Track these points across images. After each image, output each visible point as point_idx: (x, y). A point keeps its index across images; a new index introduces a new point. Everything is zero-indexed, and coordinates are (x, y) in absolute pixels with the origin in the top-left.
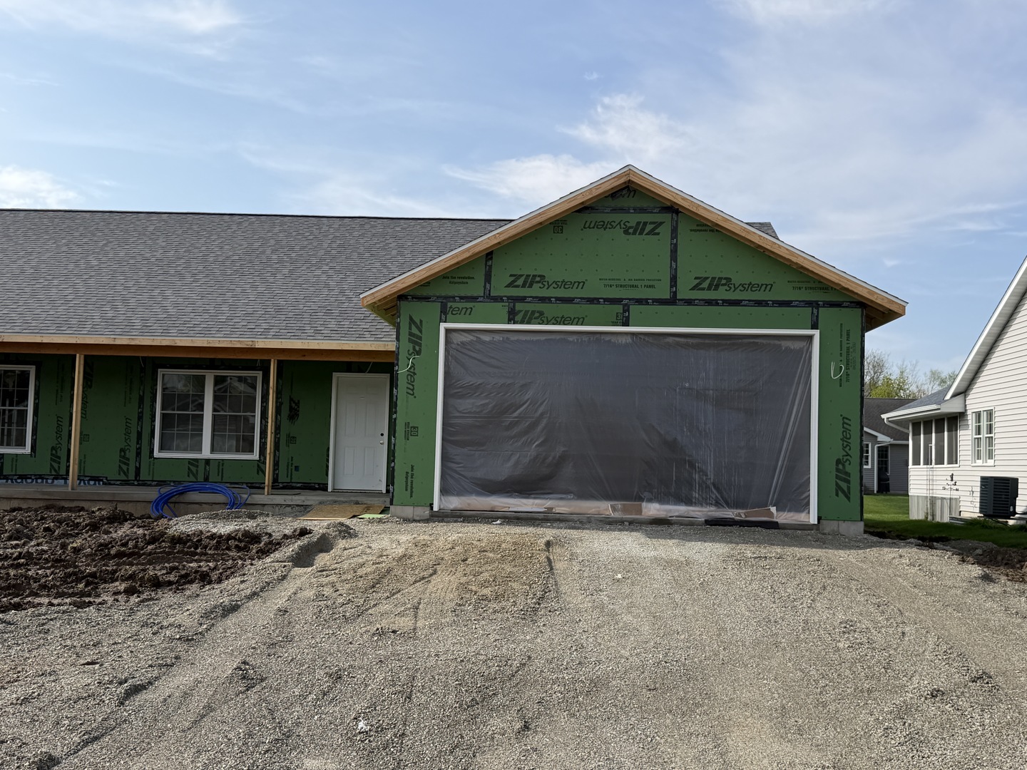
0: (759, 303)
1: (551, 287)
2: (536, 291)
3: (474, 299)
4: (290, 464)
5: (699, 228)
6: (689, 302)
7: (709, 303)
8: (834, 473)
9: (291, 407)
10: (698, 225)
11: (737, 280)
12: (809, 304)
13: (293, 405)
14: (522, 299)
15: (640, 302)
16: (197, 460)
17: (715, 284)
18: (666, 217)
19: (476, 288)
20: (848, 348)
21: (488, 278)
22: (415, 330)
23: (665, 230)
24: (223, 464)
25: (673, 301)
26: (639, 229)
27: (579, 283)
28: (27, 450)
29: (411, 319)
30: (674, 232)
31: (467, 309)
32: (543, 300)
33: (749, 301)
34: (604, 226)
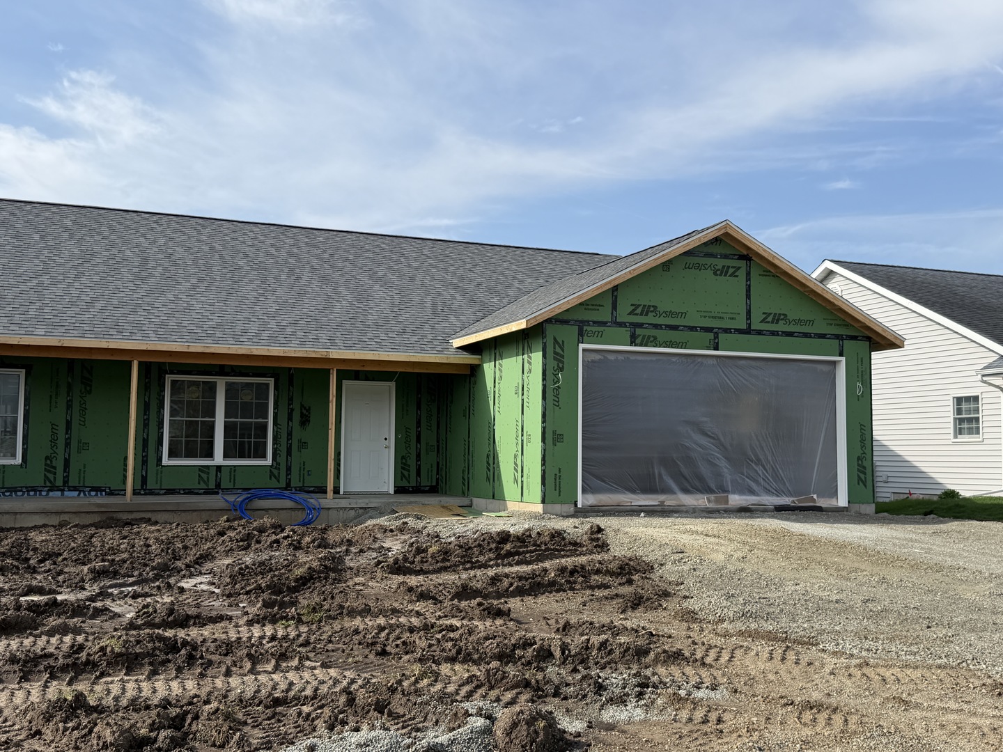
0: (806, 335)
1: (662, 316)
2: (650, 319)
3: (603, 324)
4: (302, 469)
5: (765, 273)
6: (760, 333)
7: (774, 333)
8: (856, 467)
9: (302, 413)
10: (764, 271)
11: (791, 316)
12: (838, 337)
13: (304, 412)
14: (640, 325)
15: (727, 331)
16: (208, 467)
17: (776, 319)
18: (742, 263)
19: (605, 314)
20: (862, 371)
21: (614, 307)
22: (558, 350)
23: (742, 274)
24: (235, 471)
25: (747, 331)
26: (723, 272)
27: (682, 313)
28: (18, 460)
29: (555, 339)
30: (748, 274)
31: (599, 332)
32: (656, 326)
33: (799, 333)
34: (699, 267)
